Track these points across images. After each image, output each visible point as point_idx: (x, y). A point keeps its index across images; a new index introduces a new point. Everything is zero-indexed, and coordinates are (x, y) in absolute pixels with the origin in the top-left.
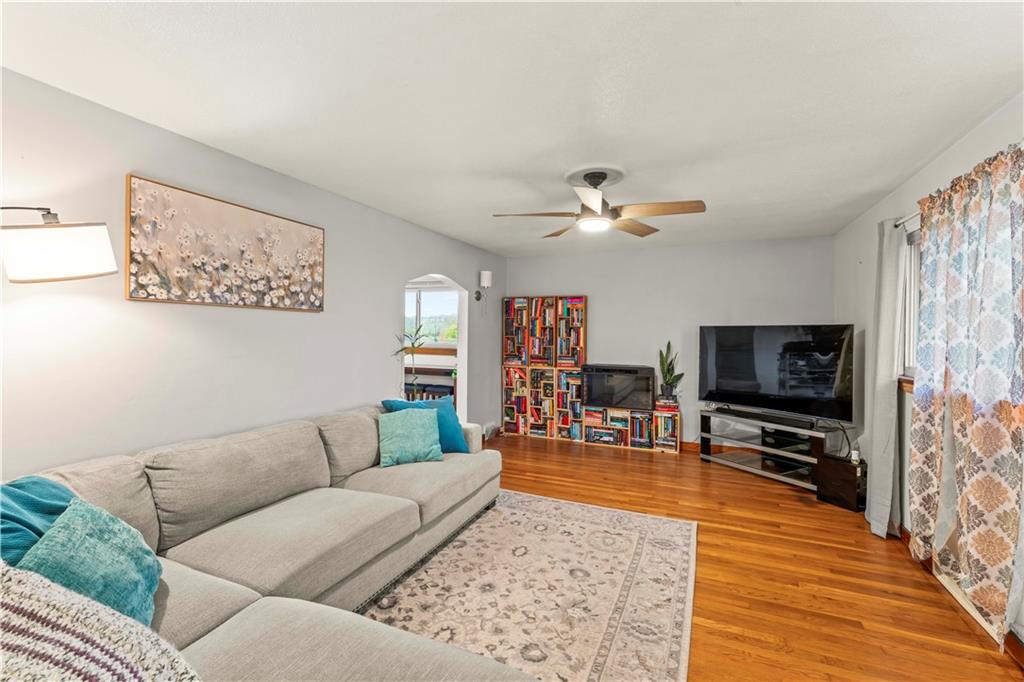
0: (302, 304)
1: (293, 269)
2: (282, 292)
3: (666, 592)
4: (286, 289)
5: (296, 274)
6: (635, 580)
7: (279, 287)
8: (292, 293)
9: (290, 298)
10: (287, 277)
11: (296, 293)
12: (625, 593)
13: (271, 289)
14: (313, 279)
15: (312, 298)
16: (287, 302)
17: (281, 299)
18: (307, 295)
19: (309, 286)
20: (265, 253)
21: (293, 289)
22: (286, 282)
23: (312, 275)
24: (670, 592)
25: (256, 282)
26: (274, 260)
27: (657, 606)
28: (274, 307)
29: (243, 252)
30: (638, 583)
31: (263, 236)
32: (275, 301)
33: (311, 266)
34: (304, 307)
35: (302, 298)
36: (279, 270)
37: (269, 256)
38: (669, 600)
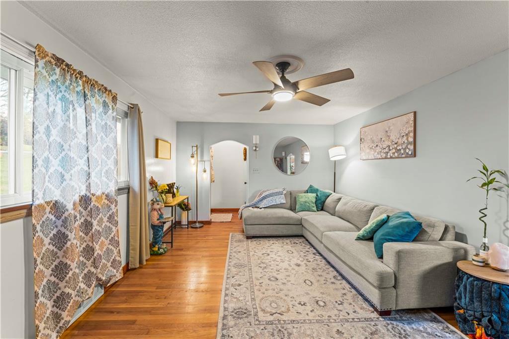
0: (403, 154)
1: (399, 138)
2: (394, 151)
3: (234, 280)
4: (396, 149)
5: (400, 141)
6: (249, 282)
7: (393, 148)
8: (398, 150)
9: (397, 152)
10: (396, 144)
11: (400, 150)
12: (250, 276)
13: (390, 150)
14: (408, 141)
15: (407, 151)
16: (396, 154)
17: (394, 153)
18: (405, 149)
19: (406, 145)
20: (388, 136)
21: (398, 148)
22: (396, 146)
23: (407, 139)
24: (233, 281)
25: (385, 148)
26: (391, 138)
27: (237, 274)
28: (391, 158)
29: (381, 139)
30: (247, 281)
31: (387, 129)
32: (391, 155)
33: (407, 135)
34: (403, 156)
35: (402, 151)
36: (393, 141)
37: (389, 136)
38: (233, 277)
